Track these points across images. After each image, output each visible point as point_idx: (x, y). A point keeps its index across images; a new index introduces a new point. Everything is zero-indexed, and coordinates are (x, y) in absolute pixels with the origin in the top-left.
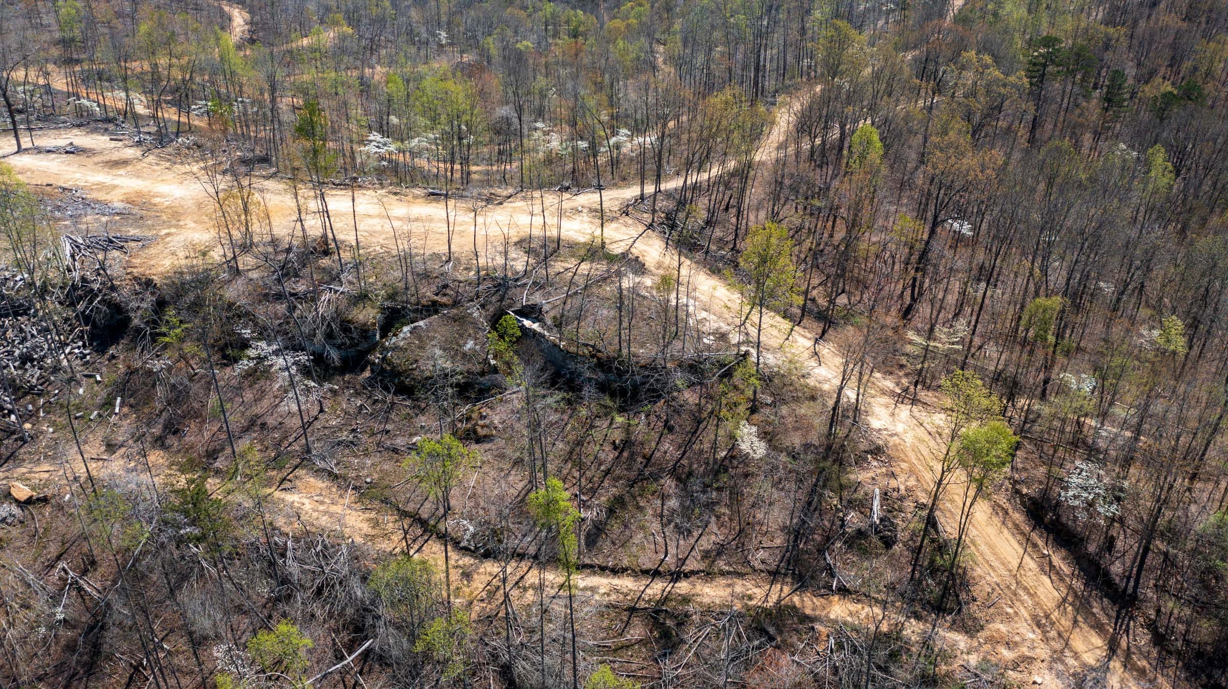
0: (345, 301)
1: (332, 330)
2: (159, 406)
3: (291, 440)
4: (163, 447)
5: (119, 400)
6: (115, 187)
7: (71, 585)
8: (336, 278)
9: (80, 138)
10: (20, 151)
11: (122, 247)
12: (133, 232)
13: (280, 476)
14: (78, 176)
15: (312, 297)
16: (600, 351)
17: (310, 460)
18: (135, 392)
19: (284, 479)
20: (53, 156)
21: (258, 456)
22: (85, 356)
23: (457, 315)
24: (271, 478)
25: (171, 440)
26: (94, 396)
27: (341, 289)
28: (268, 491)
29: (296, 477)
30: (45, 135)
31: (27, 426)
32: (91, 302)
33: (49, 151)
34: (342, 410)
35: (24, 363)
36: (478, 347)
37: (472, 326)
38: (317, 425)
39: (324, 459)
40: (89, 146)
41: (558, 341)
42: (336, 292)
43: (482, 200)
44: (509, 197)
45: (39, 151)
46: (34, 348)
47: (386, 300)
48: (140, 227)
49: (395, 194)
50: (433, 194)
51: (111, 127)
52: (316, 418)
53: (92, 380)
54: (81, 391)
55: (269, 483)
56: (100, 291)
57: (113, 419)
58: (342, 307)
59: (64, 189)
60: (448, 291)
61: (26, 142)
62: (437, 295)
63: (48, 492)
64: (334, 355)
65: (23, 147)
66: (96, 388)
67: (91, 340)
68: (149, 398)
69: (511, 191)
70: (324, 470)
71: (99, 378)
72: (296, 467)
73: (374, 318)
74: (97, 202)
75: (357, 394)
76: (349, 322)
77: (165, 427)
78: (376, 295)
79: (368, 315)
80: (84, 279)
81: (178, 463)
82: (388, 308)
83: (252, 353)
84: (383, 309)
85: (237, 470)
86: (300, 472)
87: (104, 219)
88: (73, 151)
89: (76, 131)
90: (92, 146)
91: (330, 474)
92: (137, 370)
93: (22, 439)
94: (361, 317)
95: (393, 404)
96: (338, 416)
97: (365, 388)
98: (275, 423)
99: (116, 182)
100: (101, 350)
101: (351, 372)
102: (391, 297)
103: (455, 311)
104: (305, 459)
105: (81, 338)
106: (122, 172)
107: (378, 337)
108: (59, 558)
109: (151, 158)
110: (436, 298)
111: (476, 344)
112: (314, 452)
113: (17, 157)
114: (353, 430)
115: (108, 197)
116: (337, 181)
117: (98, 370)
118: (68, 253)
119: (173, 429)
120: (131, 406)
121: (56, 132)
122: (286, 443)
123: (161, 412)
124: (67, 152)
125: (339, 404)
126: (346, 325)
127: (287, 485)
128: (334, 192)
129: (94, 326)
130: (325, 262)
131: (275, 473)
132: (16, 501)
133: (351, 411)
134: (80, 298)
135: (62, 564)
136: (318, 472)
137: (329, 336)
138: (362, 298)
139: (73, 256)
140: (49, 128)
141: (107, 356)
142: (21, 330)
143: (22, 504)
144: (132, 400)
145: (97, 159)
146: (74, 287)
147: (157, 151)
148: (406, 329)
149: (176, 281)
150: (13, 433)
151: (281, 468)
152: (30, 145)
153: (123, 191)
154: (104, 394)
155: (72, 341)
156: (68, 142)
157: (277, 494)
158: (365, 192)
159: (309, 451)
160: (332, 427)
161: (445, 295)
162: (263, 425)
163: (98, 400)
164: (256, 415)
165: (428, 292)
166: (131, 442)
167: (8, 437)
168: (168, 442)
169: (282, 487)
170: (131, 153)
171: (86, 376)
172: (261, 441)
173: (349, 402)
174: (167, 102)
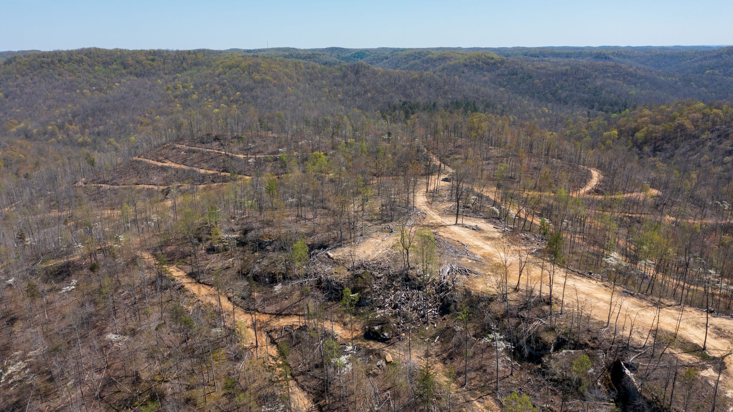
0: (543, 328)
1: (531, 339)
2: (451, 345)
3: (493, 382)
4: (445, 363)
5: (438, 337)
6: (482, 248)
7: (388, 401)
8: (545, 317)
9: (482, 224)
10: (456, 224)
11: (468, 275)
12: (477, 270)
13: (481, 395)
14: (471, 240)
15: (531, 321)
16: (659, 401)
17: (495, 394)
18: (445, 336)
19: (481, 397)
20: (467, 229)
21: (476, 382)
22: (435, 315)
23: (591, 353)
24: (476, 394)
25: (448, 361)
26: (431, 332)
27: (544, 322)
28: (473, 399)
29: (486, 398)
30: (470, 219)
31: (404, 334)
32: (446, 293)
33: (466, 227)
34: (521, 378)
35: (414, 310)
36: (595, 373)
37: (596, 362)
38: (507, 380)
39: (501, 396)
40: (482, 228)
41: (638, 387)
42: (541, 322)
43: (652, 303)
44: (669, 306)
45: (463, 226)
46: (419, 306)
47: (563, 334)
48: (481, 268)
49: (606, 286)
50: (626, 292)
51: (498, 221)
52: (508, 377)
53: (433, 325)
54: (427, 328)
55: (474, 395)
56: (451, 290)
57: (433, 344)
58: (540, 330)
59: (463, 244)
60: (596, 341)
61: (460, 221)
62: (590, 341)
63: (397, 362)
64: (526, 351)
65: (458, 223)
66: (433, 329)
67: (440, 309)
68: (449, 341)
69: (673, 303)
70: (499, 401)
71: (435, 326)
72: (489, 394)
73: (553, 341)
74: (471, 253)
75: (531, 374)
76: (540, 338)
77: (448, 356)
78: (559, 331)
79: (550, 338)
80: (447, 284)
81: (445, 372)
82: (561, 338)
83: (491, 336)
84: (558, 338)
85: (465, 384)
86: (489, 397)
87: (470, 261)
88: (476, 229)
89: (483, 221)
90: (484, 229)
91: (501, 403)
92: (450, 328)
93: (399, 339)
94: (546, 338)
95: (544, 384)
96: (517, 380)
97: (535, 372)
98: (490, 372)
99: (483, 247)
100: (442, 315)
101: (533, 362)
102: (565, 334)
103: (591, 351)
104: (494, 393)
105: (437, 307)
106: (489, 243)
107: (551, 350)
108: (389, 389)
109: (505, 240)
110: (588, 342)
111: (594, 372)
112: (499, 391)
113: (454, 227)
114: (521, 389)
115: (477, 252)
116: (580, 272)
117: (437, 322)
118: (447, 271)
119: (451, 357)
120: (441, 342)
121: (475, 219)
122: (490, 382)
123: (450, 348)
124: (473, 229)
125: (521, 375)
126: (538, 339)
127: (481, 400)
128: (576, 277)
129: (443, 304)
130: (546, 308)
131: (479, 393)
132: (386, 360)
133: (524, 380)
134: (443, 291)
135: (388, 392)
136: (497, 401)
137: (529, 341)
138: (552, 329)
139: (448, 273)
140: (473, 217)
141: (443, 318)
142: (418, 297)
143: (387, 363)
144: (443, 340)
145: (483, 235)
146: (442, 286)
147: (509, 237)
148: (564, 351)
149: (480, 295)
150: (398, 335)
151: (482, 392)
152: (461, 223)
153: (484, 251)
154: (434, 333)
155: (434, 307)
156: (476, 224)
157: (475, 402)
158: (591, 281)
159: (497, 390)
160: (512, 384)
161: (594, 342)
162: (485, 370)
163: (431, 335)
164: (484, 365)
165: (585, 338)
166: (434, 356)
167: (396, 336)
168: (447, 362)
169: (479, 400)
170: (497, 235)
171: (432, 323)
172: (481, 377)
173: (525, 376)
174: (537, 214)
